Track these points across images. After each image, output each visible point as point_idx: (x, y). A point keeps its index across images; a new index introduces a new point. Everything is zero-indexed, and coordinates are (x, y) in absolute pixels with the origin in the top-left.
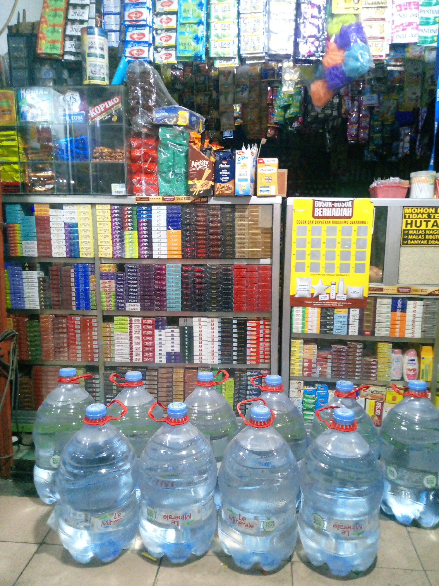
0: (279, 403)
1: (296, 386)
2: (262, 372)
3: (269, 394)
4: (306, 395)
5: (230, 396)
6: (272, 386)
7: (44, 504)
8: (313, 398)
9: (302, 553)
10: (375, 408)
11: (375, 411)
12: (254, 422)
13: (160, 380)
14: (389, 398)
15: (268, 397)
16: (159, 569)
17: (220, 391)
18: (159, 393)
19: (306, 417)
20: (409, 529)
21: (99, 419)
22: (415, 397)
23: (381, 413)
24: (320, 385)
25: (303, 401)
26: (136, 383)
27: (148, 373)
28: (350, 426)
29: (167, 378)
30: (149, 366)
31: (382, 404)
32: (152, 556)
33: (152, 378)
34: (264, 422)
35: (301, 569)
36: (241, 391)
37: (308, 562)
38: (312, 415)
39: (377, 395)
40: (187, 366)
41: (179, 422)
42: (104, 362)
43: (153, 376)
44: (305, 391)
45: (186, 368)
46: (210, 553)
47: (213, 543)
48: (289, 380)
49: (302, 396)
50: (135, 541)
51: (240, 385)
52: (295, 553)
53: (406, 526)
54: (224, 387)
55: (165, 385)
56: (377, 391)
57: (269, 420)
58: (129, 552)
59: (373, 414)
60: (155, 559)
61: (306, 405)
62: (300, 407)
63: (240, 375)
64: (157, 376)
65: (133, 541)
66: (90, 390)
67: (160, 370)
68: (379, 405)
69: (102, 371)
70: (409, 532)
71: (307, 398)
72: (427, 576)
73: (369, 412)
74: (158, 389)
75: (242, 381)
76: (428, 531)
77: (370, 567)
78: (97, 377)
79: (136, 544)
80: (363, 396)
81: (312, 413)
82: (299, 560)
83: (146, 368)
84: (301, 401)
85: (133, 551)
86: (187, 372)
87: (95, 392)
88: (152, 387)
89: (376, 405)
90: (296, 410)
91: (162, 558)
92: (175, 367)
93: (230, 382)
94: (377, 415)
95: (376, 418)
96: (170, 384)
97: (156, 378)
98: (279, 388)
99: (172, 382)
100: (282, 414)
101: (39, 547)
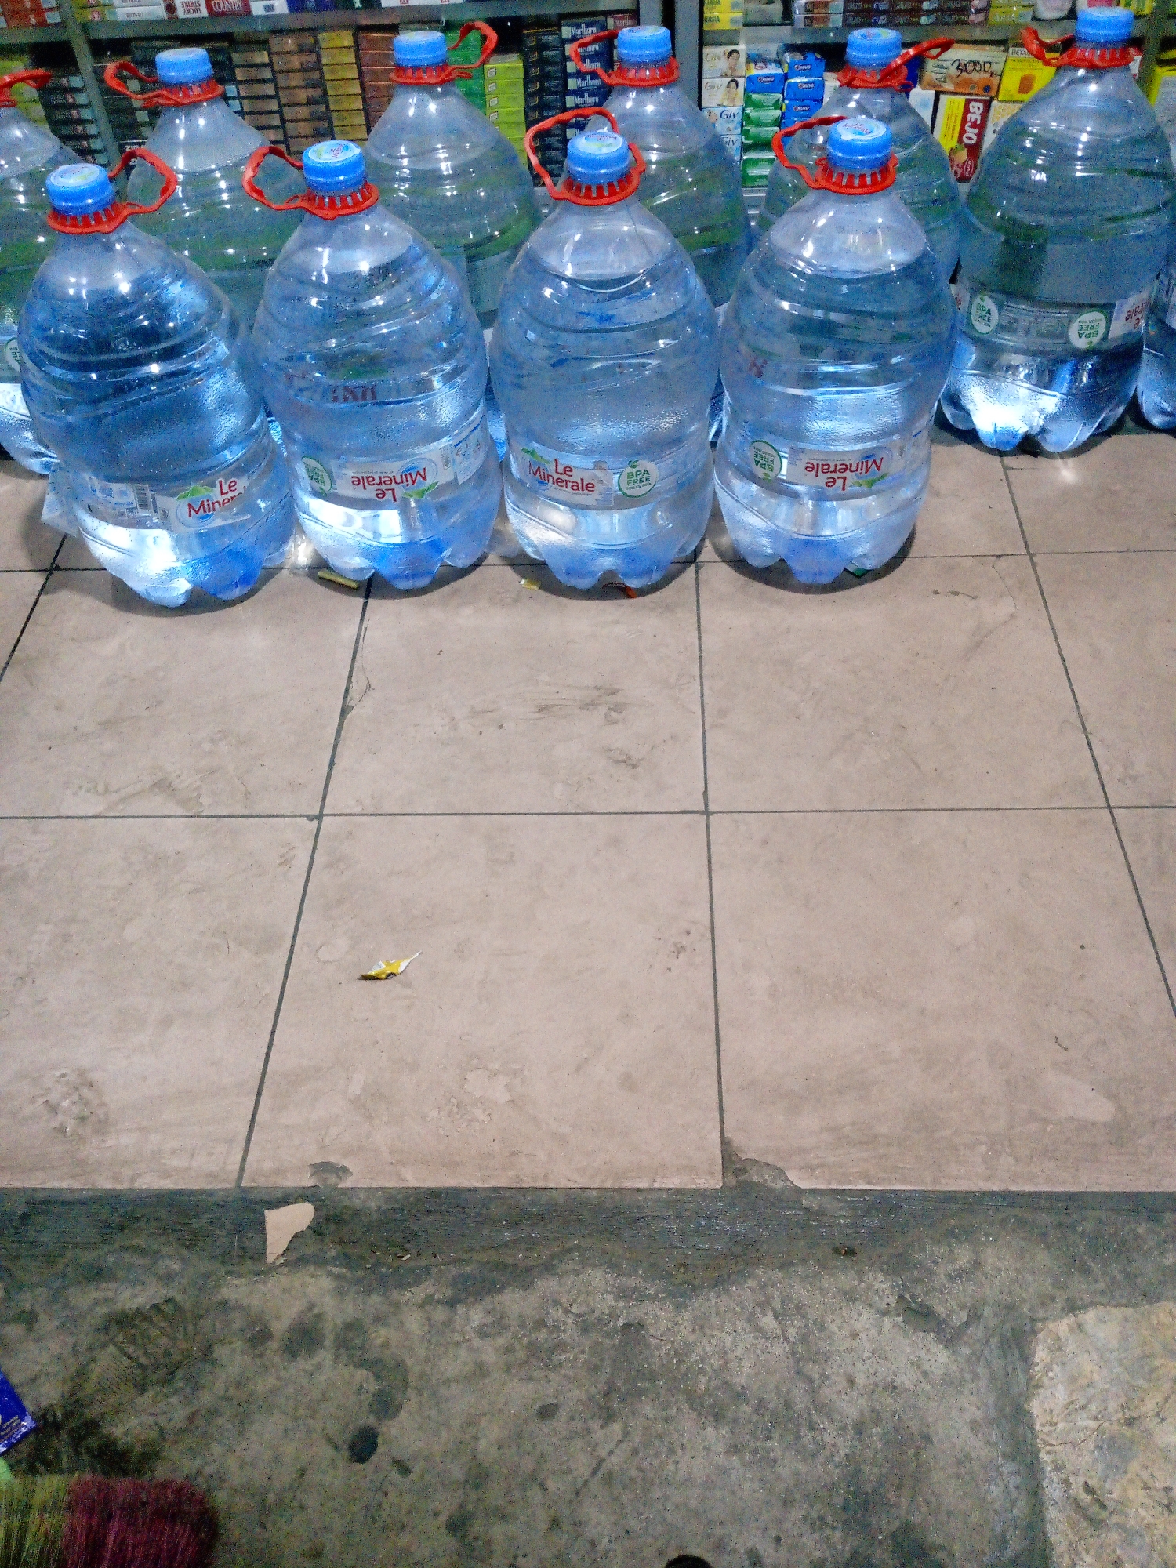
0: (665, 126)
1: (723, 64)
2: (610, 21)
3: (632, 95)
4: (754, 96)
5: (514, 119)
6: (640, 65)
7: (30, 475)
8: (777, 105)
9: (724, 541)
10: (964, 121)
11: (962, 132)
12: (579, 188)
13: (282, 81)
14: (1010, 84)
15: (629, 105)
16: (365, 604)
17: (477, 99)
18: (288, 125)
19: (753, 171)
20: (1009, 461)
21: (97, 215)
22: (1091, 67)
23: (980, 137)
24: (799, 57)
25: (746, 117)
26: (197, 91)
27: (237, 58)
28: (873, 175)
29: (303, 69)
30: (238, 29)
31: (988, 105)
32: (344, 577)
33: (254, 73)
34: (610, 185)
35: (719, 576)
36: (548, 98)
37: (738, 562)
38: (771, 161)
39: (975, 76)
40: (364, 23)
41: (345, 206)
42: (85, 26)
43: (257, 66)
44: (750, 79)
45: (359, 29)
46: (492, 558)
47: (497, 537)
48: (701, 44)
49: (740, 102)
50: (296, 546)
51: (545, 76)
52: (707, 543)
53: (1001, 454)
54: (492, 87)
55: (302, 95)
56: (975, 63)
57: (625, 179)
58: (285, 572)
59: (954, 143)
60: (354, 585)
61: (753, 130)
62: (733, 139)
63: (539, 40)
64: (270, 65)
65: (290, 546)
66: (66, 130)
67: (275, 43)
68: (977, 108)
69: (85, 60)
70: (1006, 469)
71: (758, 106)
72: (1034, 565)
73: (946, 137)
74: (280, 113)
75: (549, 62)
76: (1059, 462)
77: (895, 557)
78: (76, 82)
79: (300, 553)
80: (931, 85)
81: (771, 155)
82: (717, 558)
83: (227, 37)
84: (739, 119)
85: (295, 570)
86: (364, 44)
87: (87, 137)
88: (261, 105)
89: (967, 111)
90: (716, 146)
91: (370, 580)
92: (324, 28)
93: (506, 71)
94: (967, 146)
95: (963, 155)
96: (316, 93)
97: (267, 74)
98: (665, 72)
99: (320, 84)
100: (669, 161)
101: (47, 579)
